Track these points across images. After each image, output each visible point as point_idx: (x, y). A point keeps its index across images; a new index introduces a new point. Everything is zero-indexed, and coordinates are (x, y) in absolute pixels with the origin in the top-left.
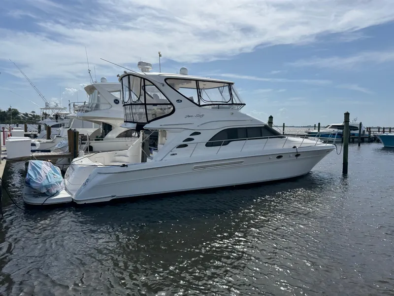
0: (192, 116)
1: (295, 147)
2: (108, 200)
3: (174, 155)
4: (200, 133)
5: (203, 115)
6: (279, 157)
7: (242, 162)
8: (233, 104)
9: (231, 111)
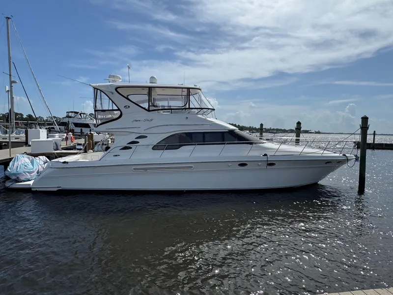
0: (139, 121)
1: (265, 155)
2: (55, 189)
3: (116, 156)
4: (147, 137)
5: (152, 120)
6: (243, 165)
7: (191, 167)
8: (189, 108)
9: (186, 115)
